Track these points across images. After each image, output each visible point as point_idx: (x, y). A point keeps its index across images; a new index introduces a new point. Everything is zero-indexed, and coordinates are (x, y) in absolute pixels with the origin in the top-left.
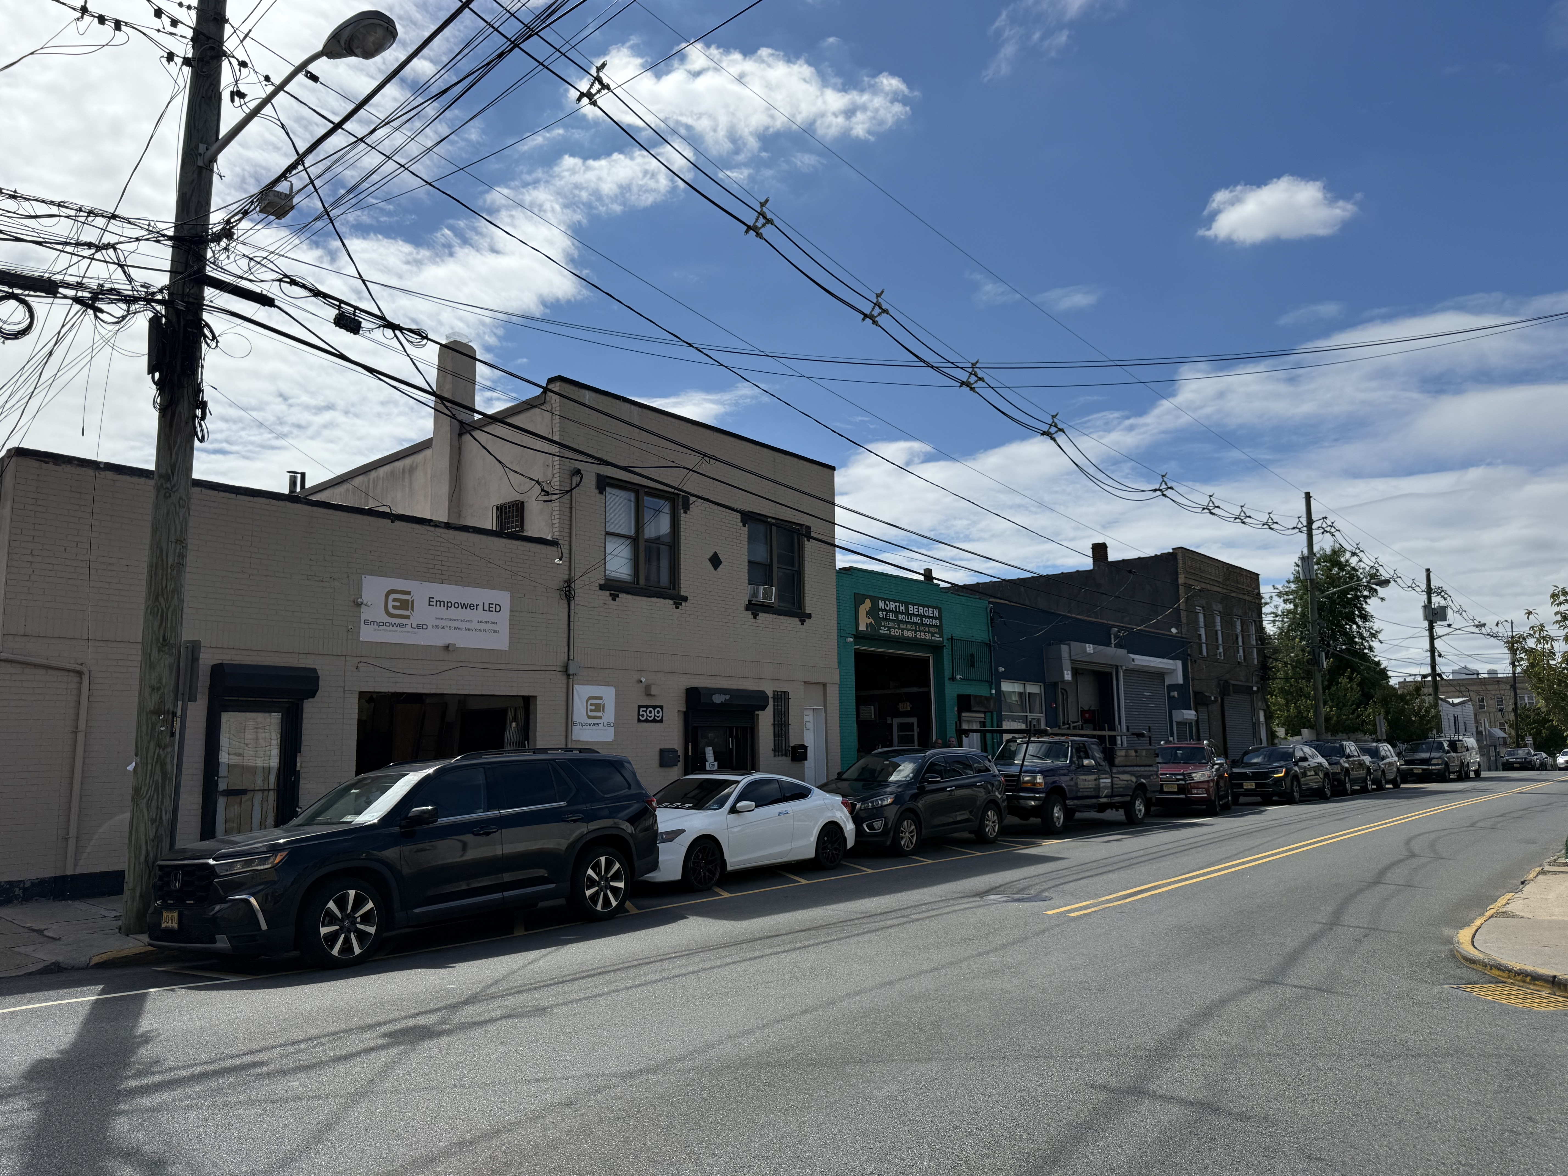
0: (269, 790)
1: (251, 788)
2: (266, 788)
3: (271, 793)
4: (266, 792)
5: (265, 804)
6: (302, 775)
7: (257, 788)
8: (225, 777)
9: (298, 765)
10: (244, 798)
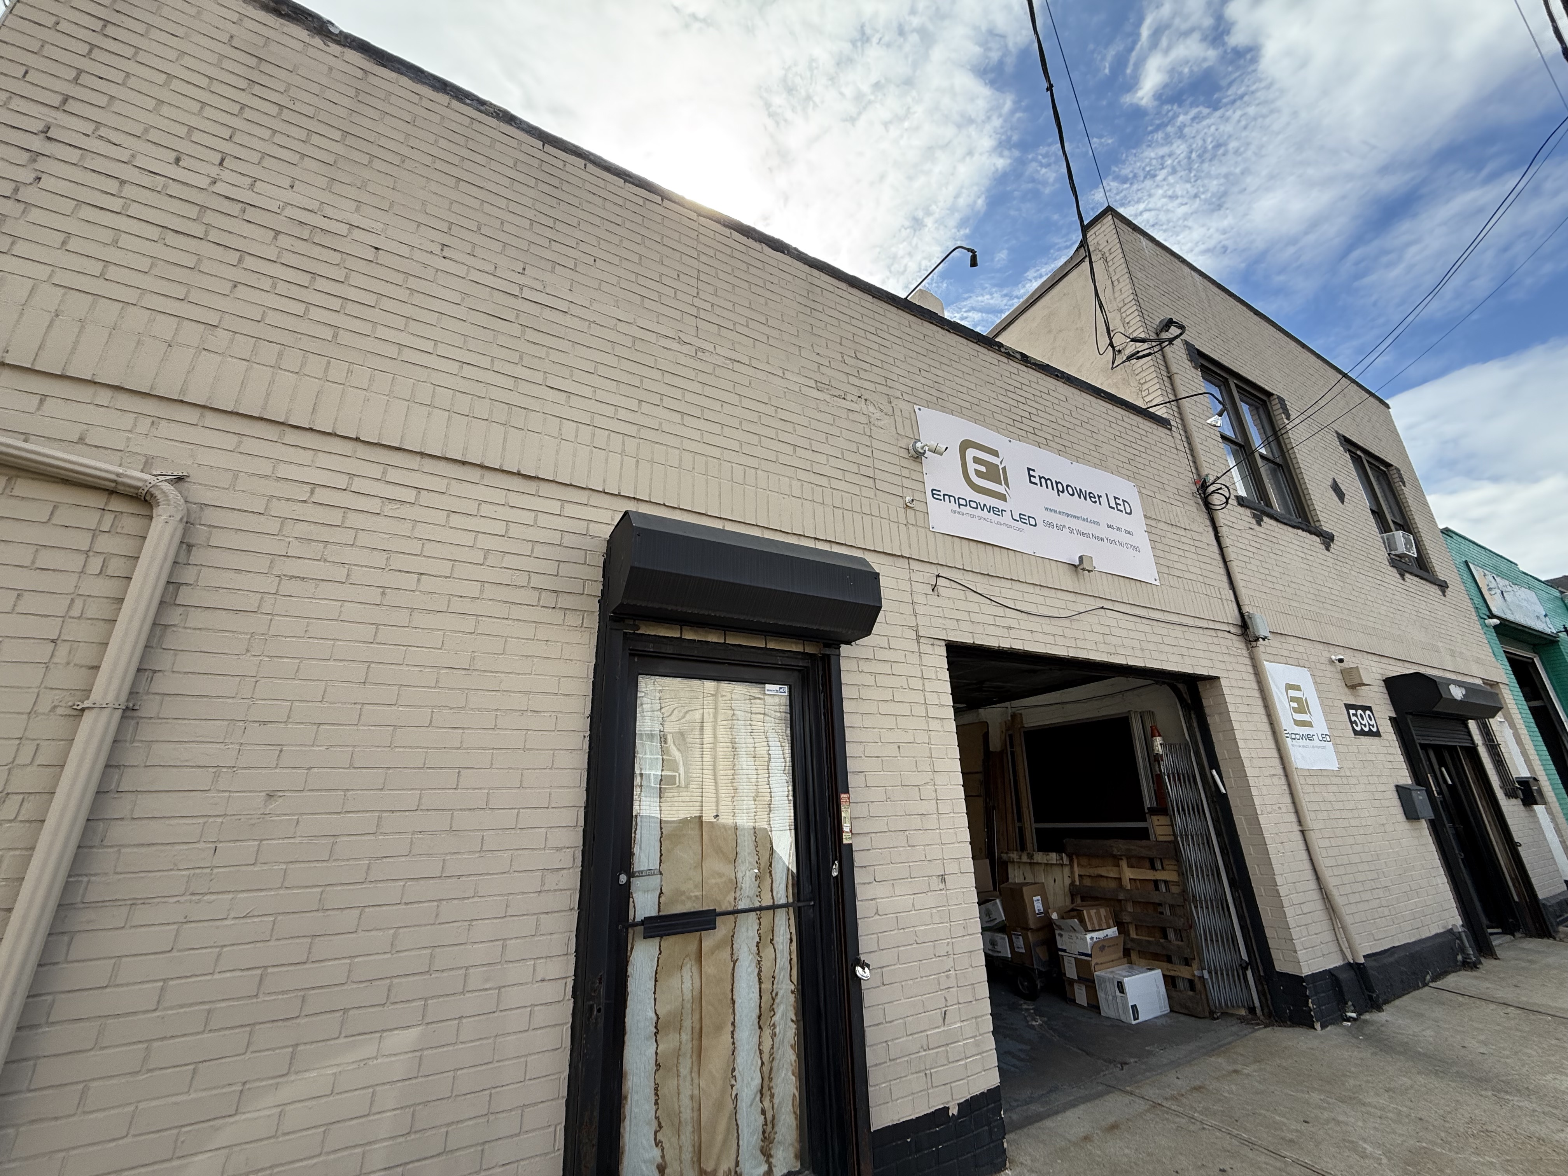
0: (774, 907)
1: (726, 906)
2: (767, 902)
3: (781, 915)
4: (767, 915)
5: (768, 953)
6: (859, 859)
7: (742, 906)
8: (650, 873)
9: (846, 827)
10: (710, 939)
